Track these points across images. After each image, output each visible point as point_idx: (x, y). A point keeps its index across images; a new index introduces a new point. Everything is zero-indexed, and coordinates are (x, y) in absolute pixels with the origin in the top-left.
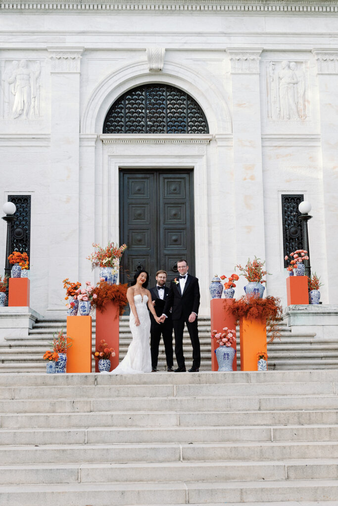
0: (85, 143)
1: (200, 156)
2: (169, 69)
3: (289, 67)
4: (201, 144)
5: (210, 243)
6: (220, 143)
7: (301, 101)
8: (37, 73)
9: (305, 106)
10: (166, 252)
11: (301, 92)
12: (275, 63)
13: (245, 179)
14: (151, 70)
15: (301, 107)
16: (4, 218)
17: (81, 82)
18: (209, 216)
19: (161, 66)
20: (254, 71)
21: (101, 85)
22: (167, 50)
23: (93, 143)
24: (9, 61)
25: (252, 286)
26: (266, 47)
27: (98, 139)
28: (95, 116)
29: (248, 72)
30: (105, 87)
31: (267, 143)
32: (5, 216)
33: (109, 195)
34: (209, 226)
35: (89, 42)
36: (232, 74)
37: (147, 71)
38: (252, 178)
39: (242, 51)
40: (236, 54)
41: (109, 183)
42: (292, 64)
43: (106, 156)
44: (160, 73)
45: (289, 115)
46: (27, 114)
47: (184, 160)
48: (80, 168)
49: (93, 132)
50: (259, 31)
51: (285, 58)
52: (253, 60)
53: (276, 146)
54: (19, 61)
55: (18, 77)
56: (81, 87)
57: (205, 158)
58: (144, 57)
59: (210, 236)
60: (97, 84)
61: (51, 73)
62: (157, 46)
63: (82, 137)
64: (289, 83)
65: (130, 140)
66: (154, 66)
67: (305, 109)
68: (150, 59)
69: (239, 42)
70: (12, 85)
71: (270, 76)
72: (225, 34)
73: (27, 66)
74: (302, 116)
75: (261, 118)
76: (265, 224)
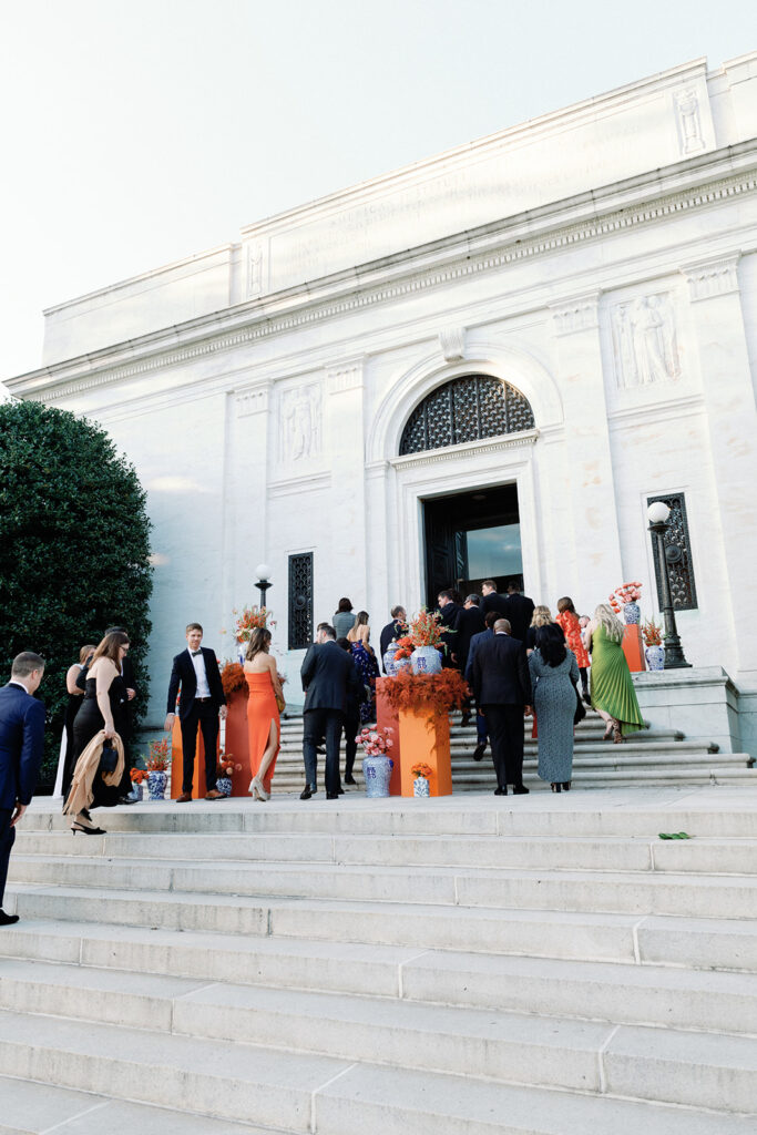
0: (372, 474)
1: (522, 464)
2: (474, 352)
3: (647, 305)
4: (524, 445)
6: (549, 439)
7: (670, 349)
8: (318, 398)
9: (677, 356)
11: (669, 336)
12: (623, 305)
13: (586, 484)
14: (448, 360)
15: (671, 359)
16: (257, 585)
17: (365, 395)
19: (459, 351)
20: (591, 324)
21: (389, 396)
22: (467, 329)
23: (382, 473)
26: (605, 286)
27: (389, 466)
28: (383, 438)
29: (580, 328)
31: (617, 425)
32: (258, 582)
35: (370, 345)
36: (558, 337)
37: (444, 363)
38: (597, 481)
39: (571, 301)
40: (561, 307)
42: (652, 300)
43: (401, 486)
44: (461, 361)
45: (653, 376)
46: (308, 452)
47: (503, 472)
48: (367, 507)
49: (382, 458)
50: (592, 266)
51: (636, 294)
52: (588, 308)
53: (632, 427)
54: (298, 389)
55: (297, 409)
56: (365, 404)
57: (529, 464)
58: (436, 346)
60: (383, 397)
61: (331, 394)
62: (451, 326)
63: (368, 466)
64: (647, 329)
66: (450, 354)
67: (677, 360)
68: (445, 346)
69: (564, 290)
71: (618, 326)
72: (543, 284)
73: (307, 393)
74: (672, 371)
75: (606, 389)
76: (622, 547)
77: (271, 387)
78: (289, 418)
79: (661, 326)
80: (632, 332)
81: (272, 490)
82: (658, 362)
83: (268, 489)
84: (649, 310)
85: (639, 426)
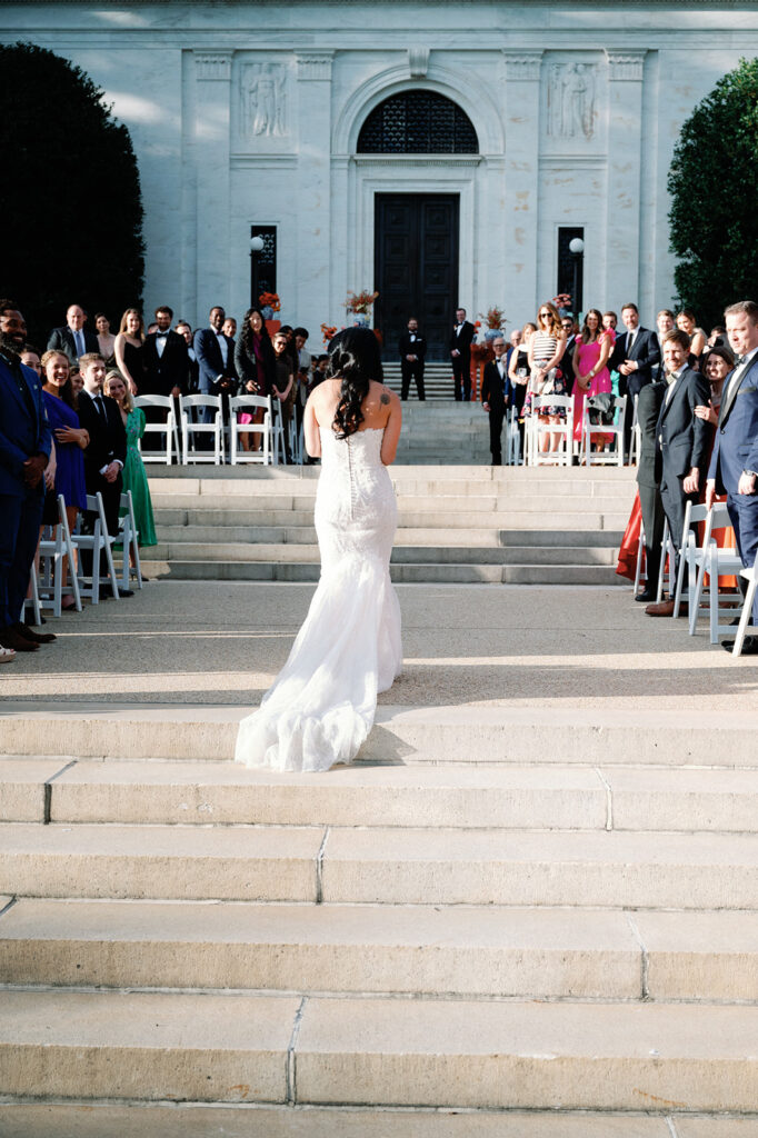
0: (337, 165)
1: (467, 181)
2: (435, 74)
3: (576, 71)
4: (469, 166)
5: (475, 282)
6: (490, 165)
7: (588, 113)
8: (282, 80)
9: (592, 119)
10: (427, 292)
11: (588, 103)
12: (559, 66)
13: (517, 209)
14: (413, 75)
15: (588, 121)
16: (249, 255)
17: (332, 90)
18: (475, 251)
19: (424, 71)
20: (534, 77)
21: (355, 95)
22: (431, 51)
23: (345, 165)
24: (250, 64)
25: (491, 332)
26: (549, 47)
27: (352, 160)
28: (348, 133)
29: (525, 78)
30: (360, 97)
31: (545, 166)
33: (363, 224)
34: (475, 262)
35: (340, 42)
36: (508, 81)
37: (409, 77)
38: (526, 208)
39: (520, 52)
40: (513, 56)
41: (363, 212)
42: (580, 67)
43: (360, 182)
44: (424, 78)
45: (573, 131)
46: (271, 129)
47: (450, 185)
48: (332, 195)
49: (345, 151)
50: (542, 26)
51: (571, 60)
52: (533, 63)
53: (556, 170)
54: (261, 64)
55: (260, 85)
56: (332, 97)
57: (472, 183)
58: (405, 60)
59: (475, 274)
60: (350, 94)
61: (299, 81)
62: (420, 46)
63: (334, 157)
64: (574, 92)
65: (388, 161)
66: (417, 71)
67: (592, 124)
68: (412, 62)
69: (518, 41)
70: (253, 95)
71: (553, 82)
72: (500, 30)
73: (270, 71)
74: (587, 130)
75: (540, 133)
76: (538, 261)
77: (233, 56)
78: (251, 92)
79: (583, 91)
80: (563, 92)
81: (235, 161)
82: (578, 121)
83: (231, 159)
84: (578, 77)
85: (560, 170)
